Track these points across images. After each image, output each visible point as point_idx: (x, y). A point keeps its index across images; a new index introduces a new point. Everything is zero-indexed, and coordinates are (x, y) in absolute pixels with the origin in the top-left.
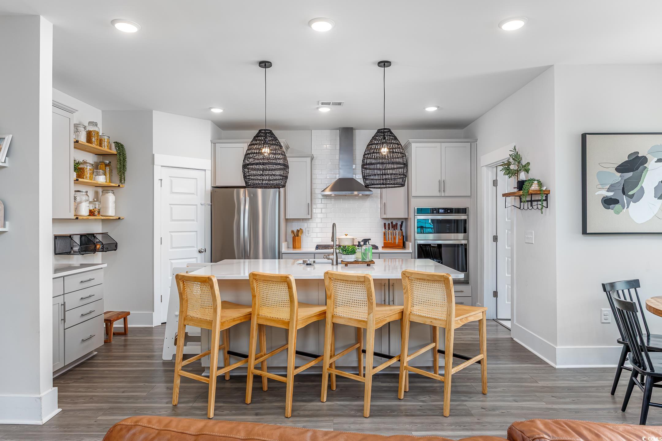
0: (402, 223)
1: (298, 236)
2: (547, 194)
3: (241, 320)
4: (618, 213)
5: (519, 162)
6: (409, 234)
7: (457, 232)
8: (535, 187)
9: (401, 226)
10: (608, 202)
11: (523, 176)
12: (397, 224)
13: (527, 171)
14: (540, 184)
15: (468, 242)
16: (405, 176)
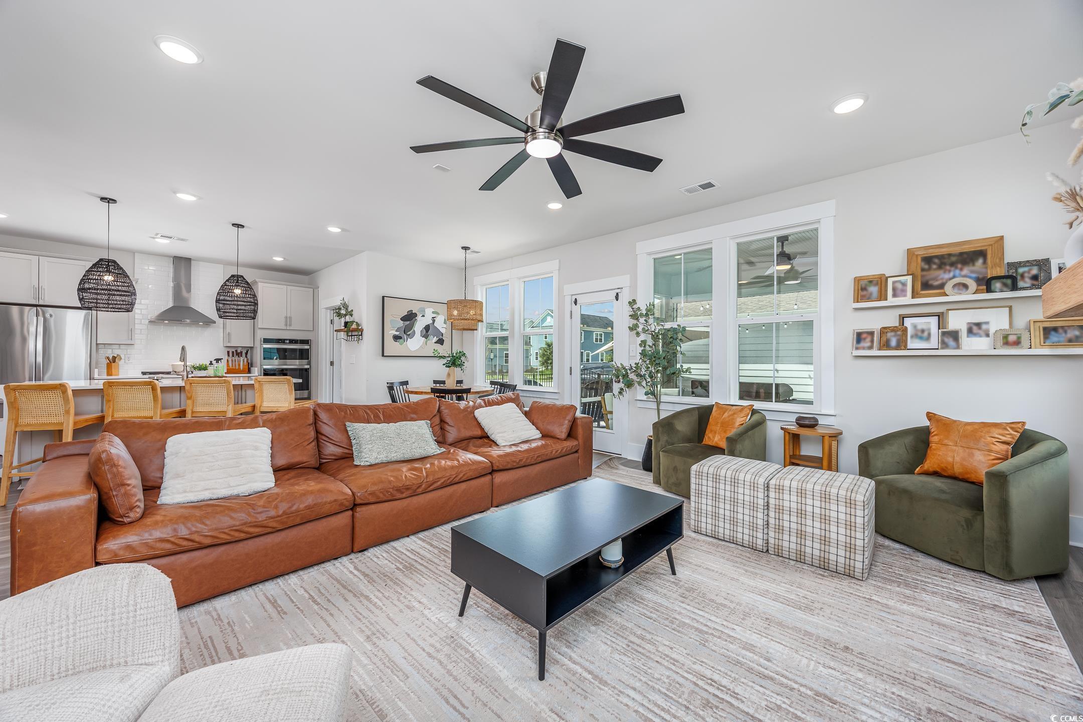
0: (247, 352)
1: (114, 362)
2: (362, 330)
3: (93, 421)
4: (401, 344)
5: (347, 309)
6: (254, 361)
7: (302, 359)
8: (354, 326)
9: (246, 354)
10: (396, 338)
11: (348, 318)
12: (241, 352)
13: (351, 315)
14: (358, 324)
15: (310, 367)
16: (255, 312)
